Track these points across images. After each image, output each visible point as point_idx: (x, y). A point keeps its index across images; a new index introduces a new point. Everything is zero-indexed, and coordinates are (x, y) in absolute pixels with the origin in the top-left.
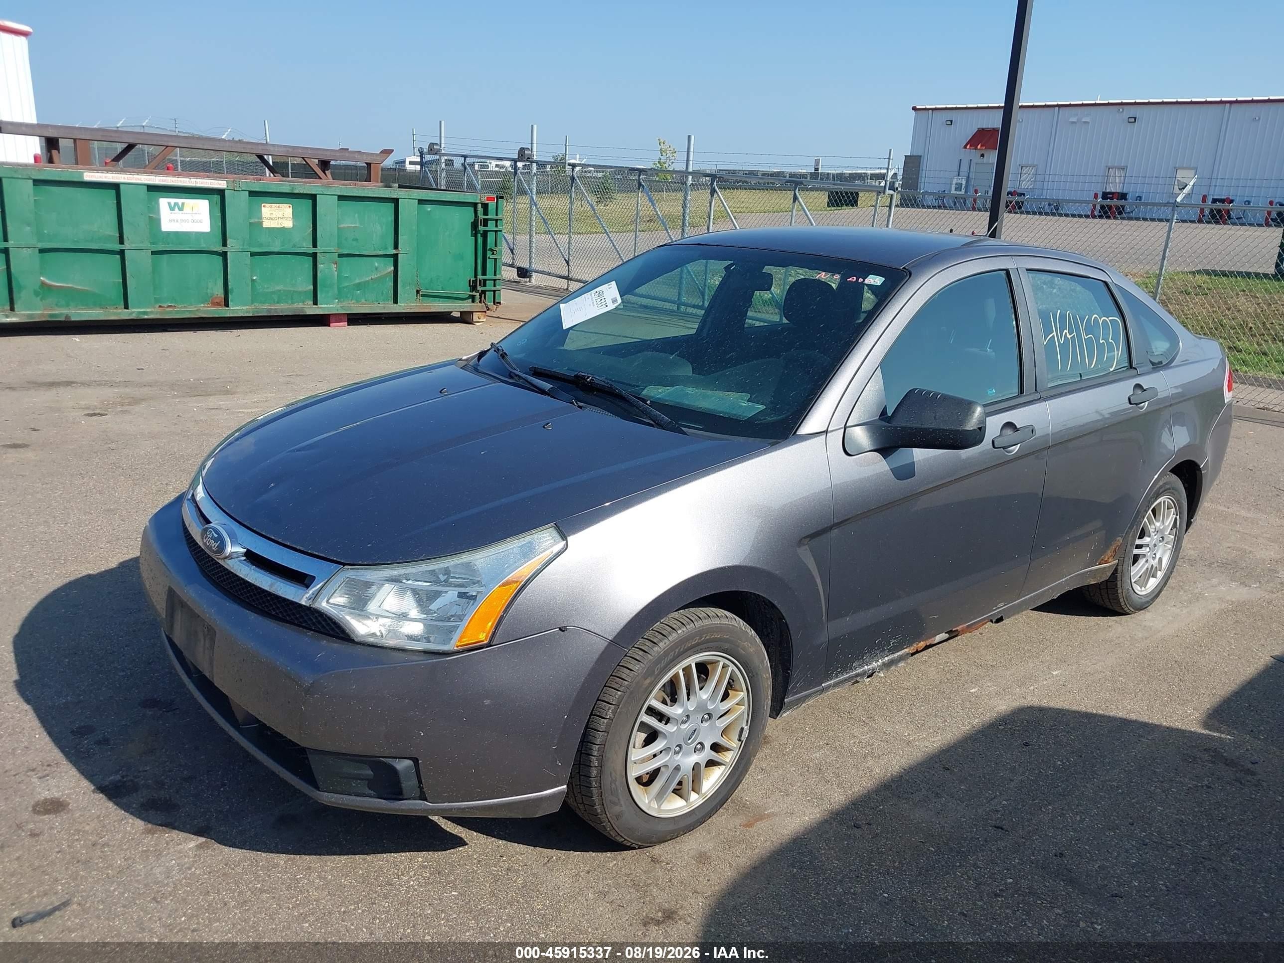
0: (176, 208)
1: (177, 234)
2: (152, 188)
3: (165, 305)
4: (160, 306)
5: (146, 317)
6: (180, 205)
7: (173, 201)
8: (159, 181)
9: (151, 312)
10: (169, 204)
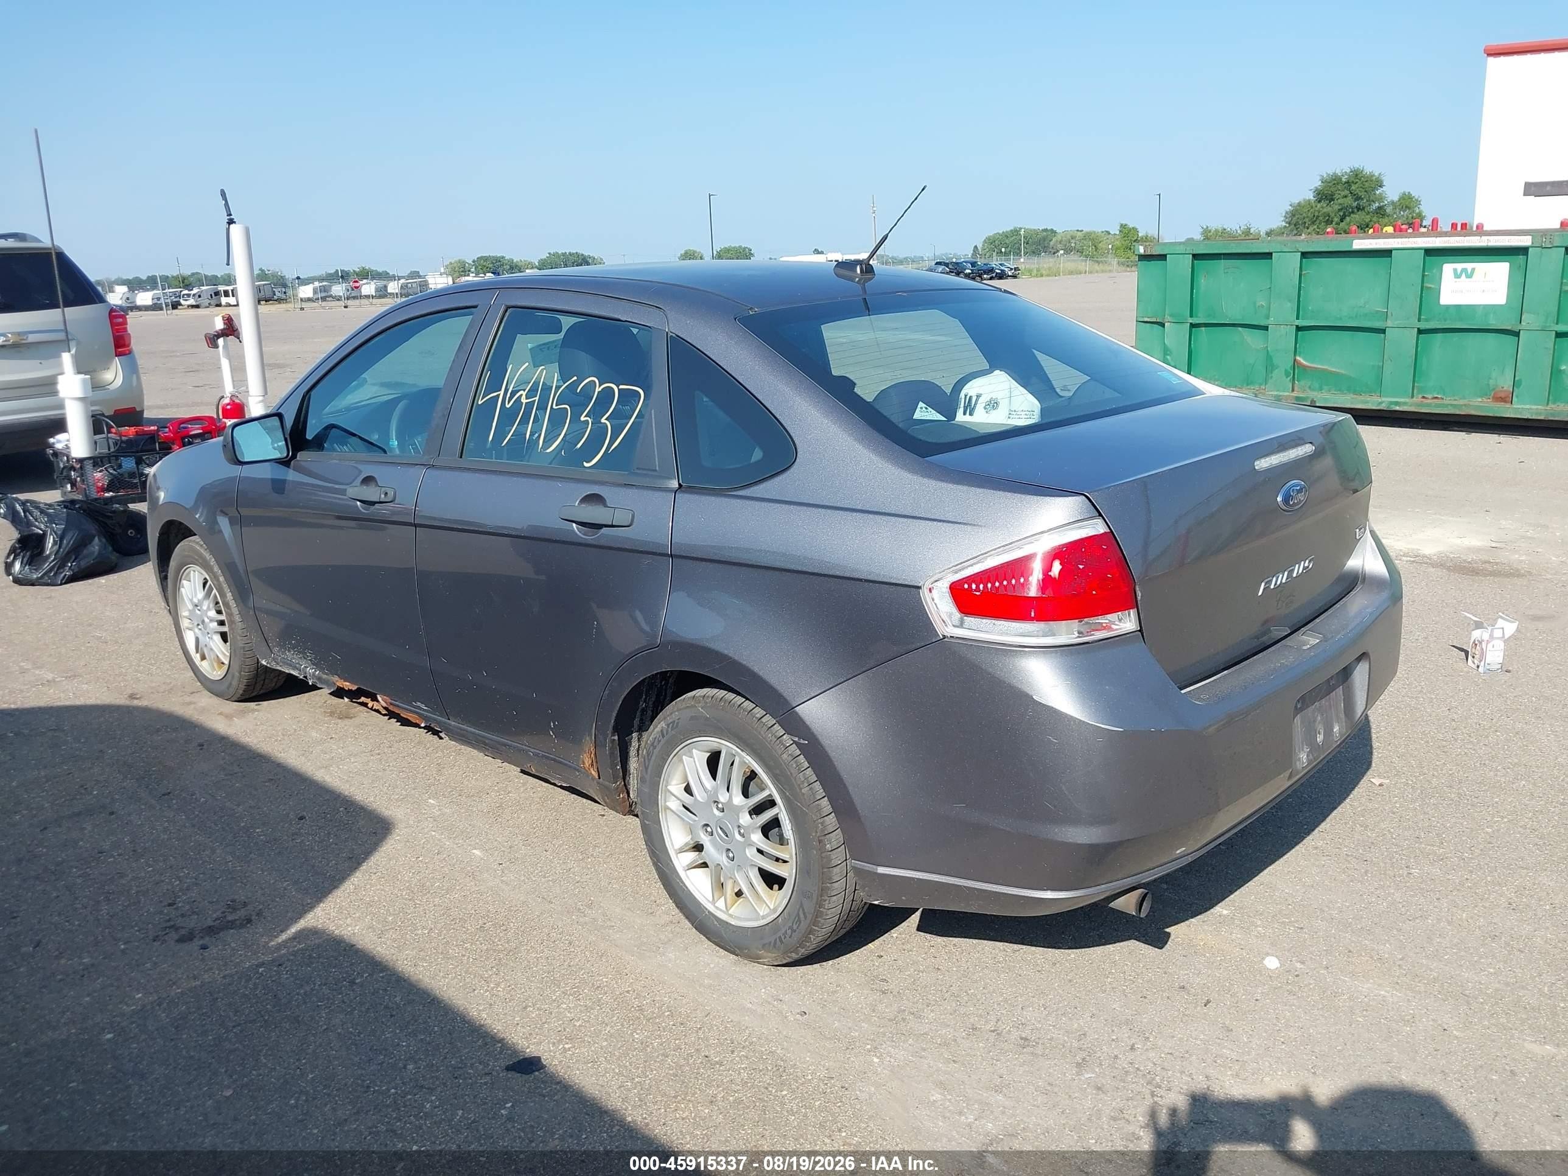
0: (1464, 275)
1: (1458, 307)
2: (1429, 252)
3: (1430, 396)
4: (1423, 397)
5: (1397, 408)
6: (1469, 272)
7: (1459, 266)
8: (1440, 243)
9: (1405, 404)
10: (1455, 270)
